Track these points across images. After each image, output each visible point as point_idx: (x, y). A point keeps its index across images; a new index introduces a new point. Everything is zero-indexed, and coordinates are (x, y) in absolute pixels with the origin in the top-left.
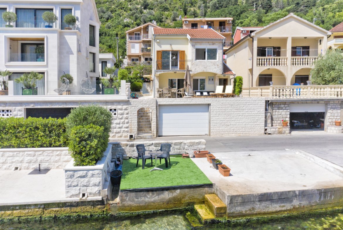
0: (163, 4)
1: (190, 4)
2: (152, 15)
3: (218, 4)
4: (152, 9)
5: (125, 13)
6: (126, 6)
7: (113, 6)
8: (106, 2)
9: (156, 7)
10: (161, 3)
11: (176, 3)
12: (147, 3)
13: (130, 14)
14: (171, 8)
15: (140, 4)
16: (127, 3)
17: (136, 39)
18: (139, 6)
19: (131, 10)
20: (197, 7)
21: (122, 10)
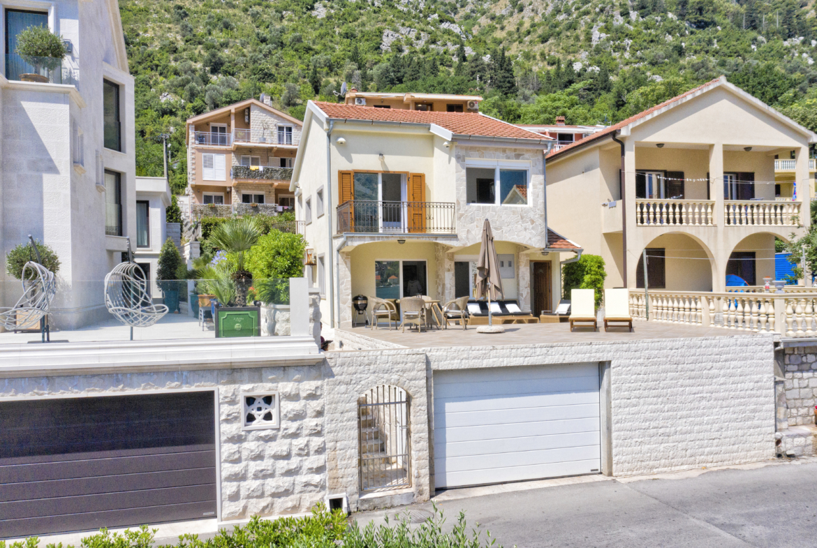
0: (260, 64)
1: (326, 69)
2: (232, 89)
3: (394, 71)
4: (233, 75)
5: (161, 79)
6: (163, 63)
9: (241, 69)
10: (255, 62)
11: (292, 64)
12: (219, 59)
13: (175, 83)
14: (279, 76)
15: (199, 59)
16: (166, 55)
17: (215, 141)
18: (199, 65)
19: (176, 73)
20: (343, 76)
21: (153, 73)
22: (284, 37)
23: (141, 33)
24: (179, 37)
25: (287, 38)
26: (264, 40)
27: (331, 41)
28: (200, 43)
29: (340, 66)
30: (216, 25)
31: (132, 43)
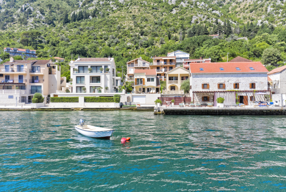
1: (173, 31)
3: (193, 31)
5: (128, 38)
6: (129, 34)
7: (120, 34)
8: (115, 30)
12: (143, 31)
13: (131, 40)
14: (159, 35)
15: (138, 31)
16: (129, 31)
18: (138, 34)
19: (132, 36)
20: (178, 33)
22: (162, 21)
23: (123, 24)
24: (133, 25)
26: (156, 24)
27: (176, 22)
28: (138, 26)
29: (177, 30)
30: (143, 20)
31: (121, 28)
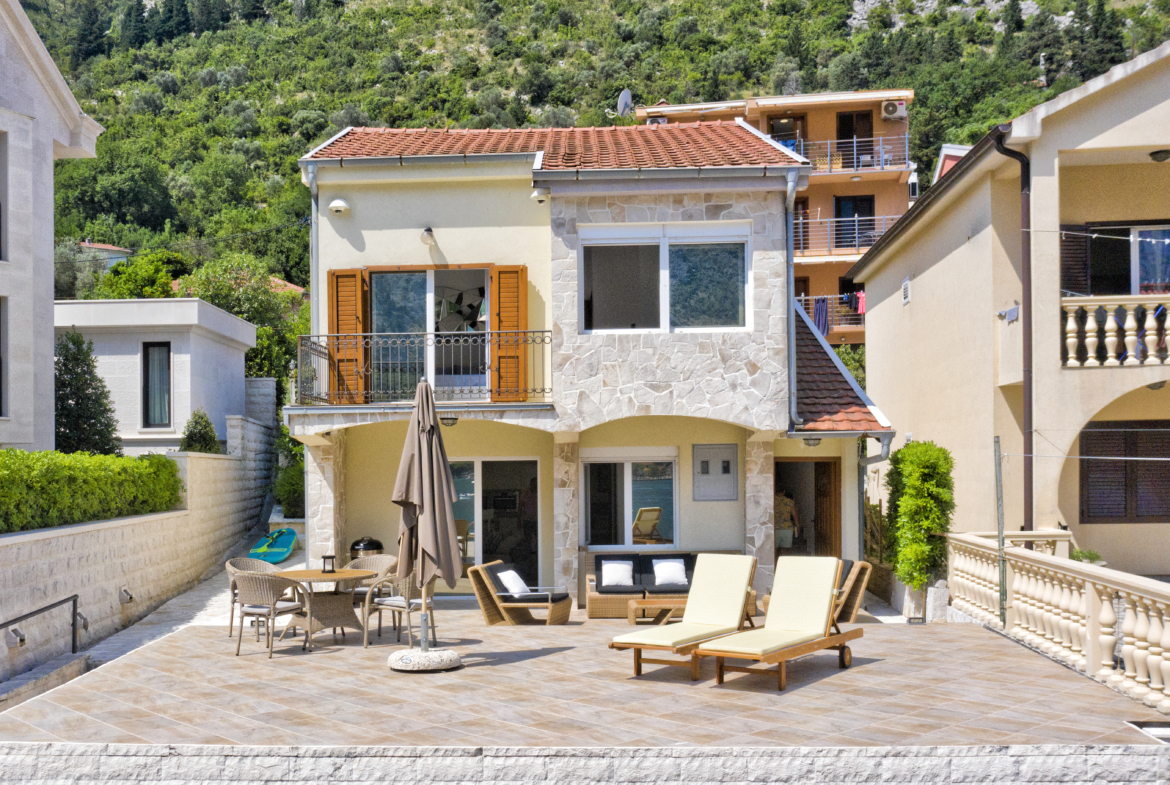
0: (616, 80)
1: (739, 75)
3: (869, 66)
4: (568, 103)
5: (449, 122)
6: (454, 95)
7: (399, 99)
8: (374, 83)
9: (584, 92)
10: (609, 76)
11: (676, 73)
12: (546, 78)
14: (650, 96)
15: (515, 82)
16: (460, 80)
18: (512, 94)
19: (474, 111)
20: (771, 84)
21: (437, 114)
22: (667, 25)
23: (423, 49)
24: (484, 49)
25: (670, 28)
26: (628, 37)
27: (754, 24)
28: (517, 55)
29: (765, 66)
30: (548, 20)
31: (408, 67)
